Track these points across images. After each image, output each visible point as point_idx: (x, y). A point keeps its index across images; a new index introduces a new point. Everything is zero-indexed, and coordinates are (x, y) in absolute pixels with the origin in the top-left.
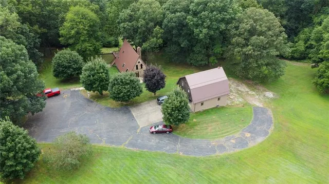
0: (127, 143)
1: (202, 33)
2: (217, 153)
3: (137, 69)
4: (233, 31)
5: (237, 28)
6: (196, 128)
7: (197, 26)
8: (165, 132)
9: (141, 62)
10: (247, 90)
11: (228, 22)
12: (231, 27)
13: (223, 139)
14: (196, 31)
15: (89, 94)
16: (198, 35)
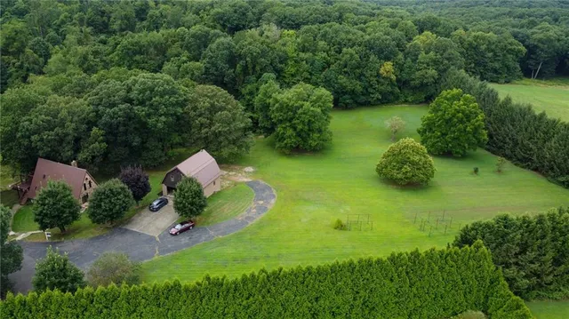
0: (157, 252)
1: (159, 122)
2: (250, 223)
3: (85, 189)
4: (192, 113)
5: (195, 109)
6: (213, 214)
7: (149, 115)
8: (188, 229)
9: (89, 178)
10: (225, 172)
11: (182, 105)
12: (188, 109)
13: (245, 213)
14: (151, 121)
15: (47, 234)
16: (155, 126)
